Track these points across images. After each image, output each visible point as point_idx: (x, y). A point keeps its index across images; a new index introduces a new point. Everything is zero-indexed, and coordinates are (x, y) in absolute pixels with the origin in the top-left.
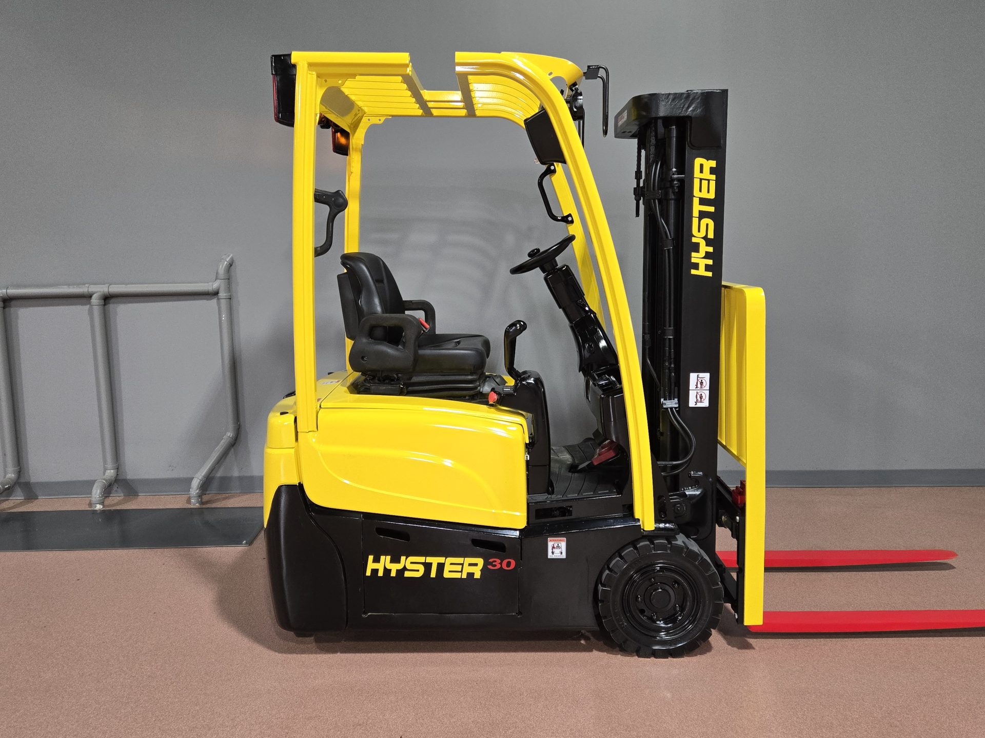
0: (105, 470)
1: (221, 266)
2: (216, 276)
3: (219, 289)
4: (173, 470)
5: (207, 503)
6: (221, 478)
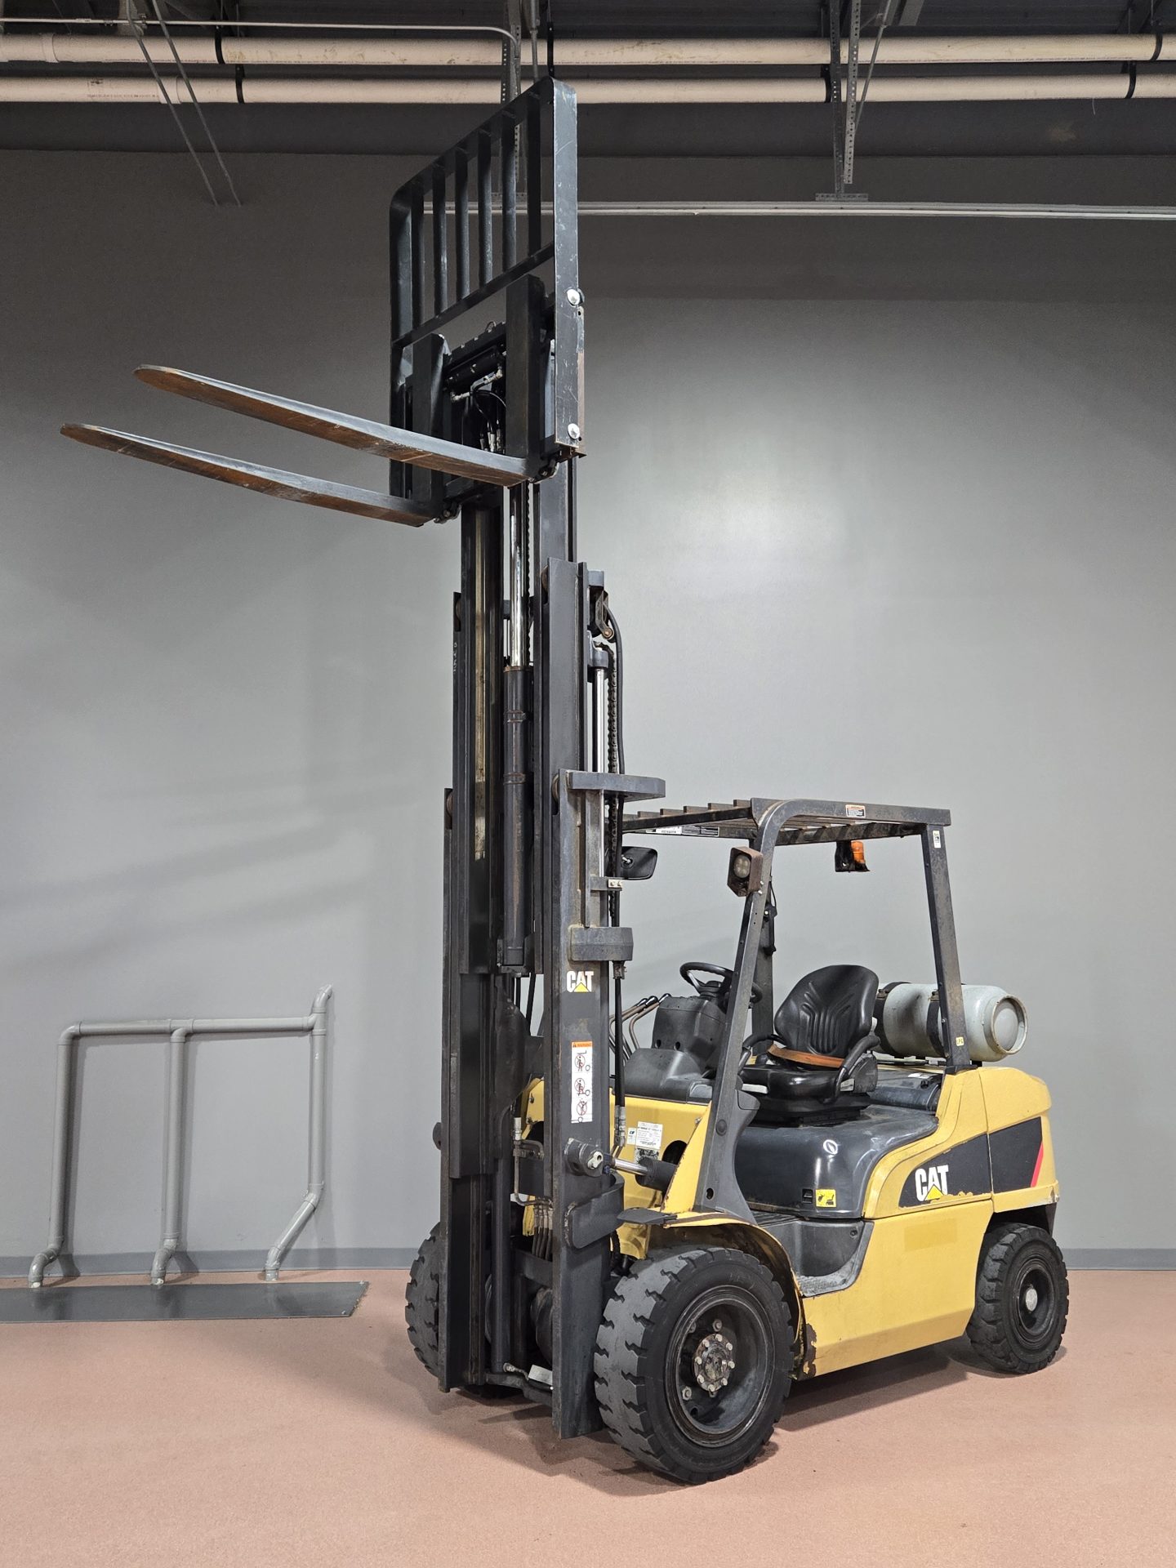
0: (164, 1239)
1: (318, 999)
2: (312, 1010)
3: (314, 1025)
4: (242, 1240)
5: (283, 1279)
6: (298, 1251)
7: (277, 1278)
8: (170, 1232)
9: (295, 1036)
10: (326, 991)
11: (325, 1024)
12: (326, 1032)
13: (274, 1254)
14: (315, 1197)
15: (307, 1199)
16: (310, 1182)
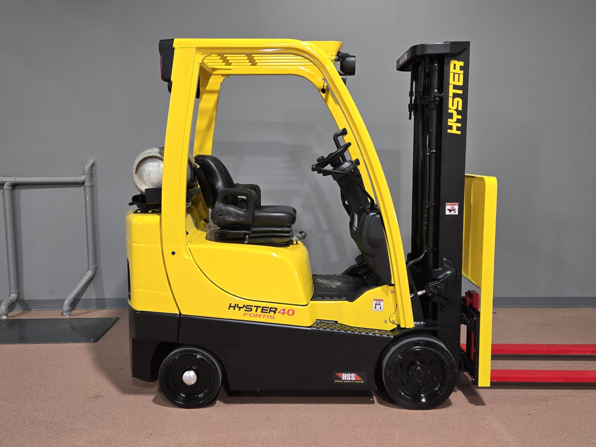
0: (10, 294)
1: (86, 166)
2: (83, 173)
3: (85, 181)
4: (53, 294)
5: (74, 315)
6: (84, 299)
7: (70, 315)
8: (13, 291)
9: (75, 187)
10: (91, 163)
11: (92, 180)
12: (92, 184)
13: (67, 302)
14: (91, 272)
15: (87, 274)
16: (88, 265)
